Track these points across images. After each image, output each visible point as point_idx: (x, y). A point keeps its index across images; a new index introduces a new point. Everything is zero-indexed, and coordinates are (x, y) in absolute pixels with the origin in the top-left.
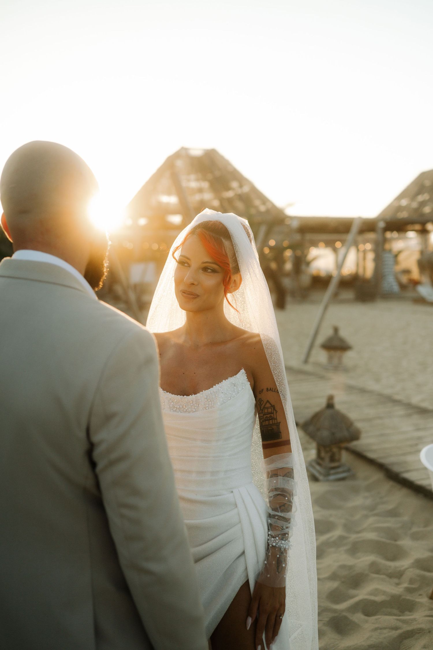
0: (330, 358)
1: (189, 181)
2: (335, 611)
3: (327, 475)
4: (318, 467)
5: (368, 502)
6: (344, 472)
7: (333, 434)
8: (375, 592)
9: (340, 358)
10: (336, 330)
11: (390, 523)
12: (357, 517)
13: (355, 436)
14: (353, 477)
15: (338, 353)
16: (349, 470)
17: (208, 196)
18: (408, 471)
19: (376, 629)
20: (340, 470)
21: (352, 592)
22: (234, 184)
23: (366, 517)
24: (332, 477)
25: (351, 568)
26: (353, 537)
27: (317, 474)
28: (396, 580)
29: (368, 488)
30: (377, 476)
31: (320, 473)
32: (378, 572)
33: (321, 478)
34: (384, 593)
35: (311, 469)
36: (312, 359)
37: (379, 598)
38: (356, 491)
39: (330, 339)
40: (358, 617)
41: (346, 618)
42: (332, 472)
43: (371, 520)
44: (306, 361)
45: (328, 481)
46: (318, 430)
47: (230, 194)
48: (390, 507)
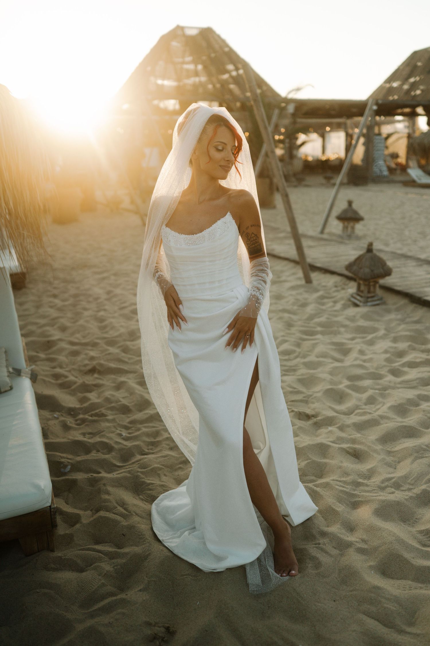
0: (345, 228)
1: (184, 63)
2: (392, 366)
3: (365, 302)
4: (358, 298)
5: (399, 317)
6: (378, 300)
7: (372, 271)
8: (416, 358)
9: (353, 228)
10: (350, 203)
11: (418, 327)
12: (393, 325)
13: (388, 272)
14: (384, 303)
15: (351, 224)
16: (381, 299)
17: (203, 79)
18: (427, 296)
19: (419, 372)
20: (375, 298)
21: (398, 359)
22: (230, 67)
23: (399, 325)
24: (369, 304)
25: (396, 348)
26: (393, 335)
27: (358, 303)
28: (427, 354)
29: (398, 310)
30: (403, 301)
31: (360, 301)
32: (414, 349)
33: (361, 304)
34: (421, 358)
35: (353, 299)
36: (327, 230)
37: (418, 360)
38: (389, 311)
39: (345, 211)
40: (406, 369)
41: (398, 369)
42: (369, 300)
43: (403, 326)
44: (322, 232)
45: (366, 306)
46: (361, 268)
47: (226, 76)
48: (415, 319)
